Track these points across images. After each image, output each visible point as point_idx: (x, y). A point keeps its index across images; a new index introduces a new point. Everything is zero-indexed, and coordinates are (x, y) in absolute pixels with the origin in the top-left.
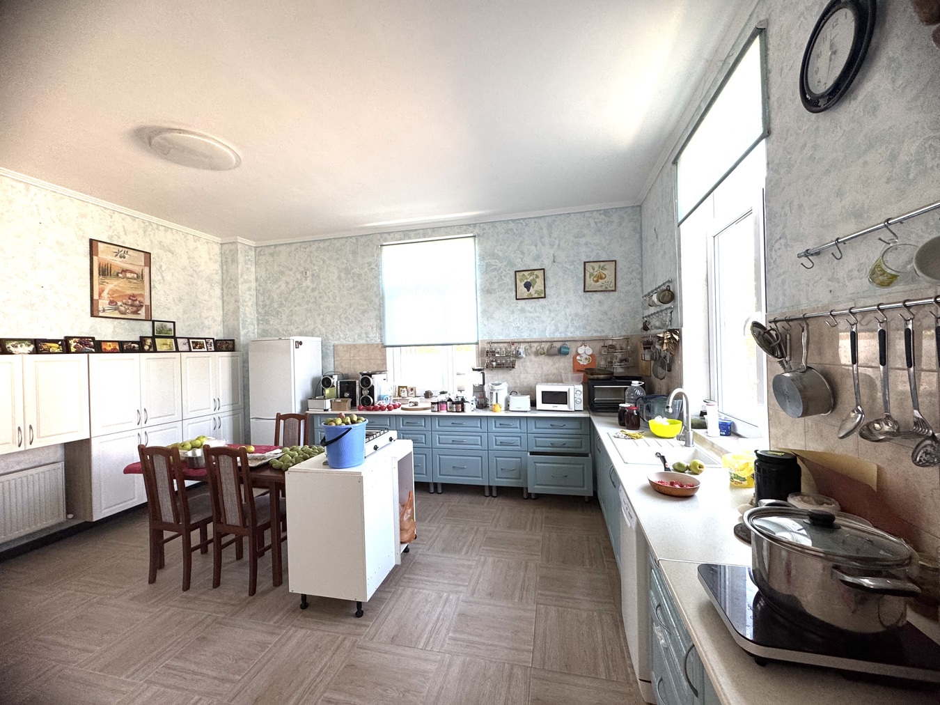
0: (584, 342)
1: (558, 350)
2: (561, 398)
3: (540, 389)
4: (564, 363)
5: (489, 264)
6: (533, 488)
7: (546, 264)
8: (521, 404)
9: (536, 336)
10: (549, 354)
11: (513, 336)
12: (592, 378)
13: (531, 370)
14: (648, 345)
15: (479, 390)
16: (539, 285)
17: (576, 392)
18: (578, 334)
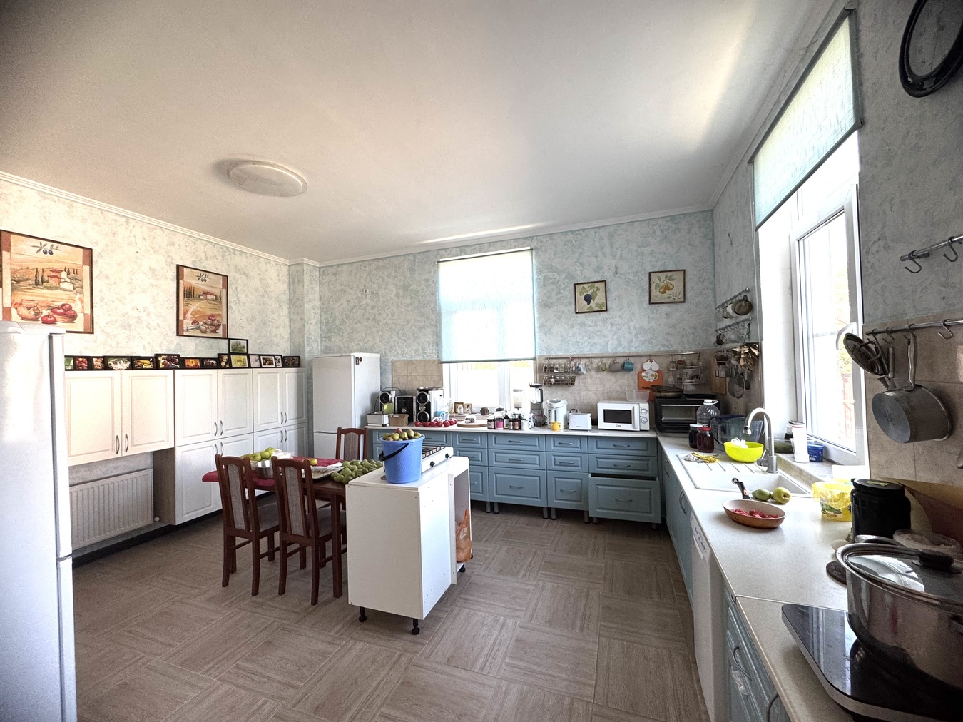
0: (650, 357)
1: (621, 366)
2: (625, 417)
3: (601, 407)
4: (628, 380)
5: (546, 279)
6: (595, 512)
7: (608, 275)
8: (582, 422)
9: (597, 351)
10: (612, 370)
11: (573, 351)
12: (658, 396)
13: (591, 386)
14: (723, 360)
15: (537, 407)
16: (599, 298)
17: (641, 410)
18: (644, 349)
